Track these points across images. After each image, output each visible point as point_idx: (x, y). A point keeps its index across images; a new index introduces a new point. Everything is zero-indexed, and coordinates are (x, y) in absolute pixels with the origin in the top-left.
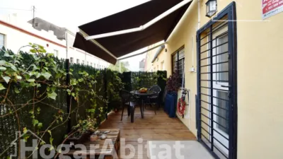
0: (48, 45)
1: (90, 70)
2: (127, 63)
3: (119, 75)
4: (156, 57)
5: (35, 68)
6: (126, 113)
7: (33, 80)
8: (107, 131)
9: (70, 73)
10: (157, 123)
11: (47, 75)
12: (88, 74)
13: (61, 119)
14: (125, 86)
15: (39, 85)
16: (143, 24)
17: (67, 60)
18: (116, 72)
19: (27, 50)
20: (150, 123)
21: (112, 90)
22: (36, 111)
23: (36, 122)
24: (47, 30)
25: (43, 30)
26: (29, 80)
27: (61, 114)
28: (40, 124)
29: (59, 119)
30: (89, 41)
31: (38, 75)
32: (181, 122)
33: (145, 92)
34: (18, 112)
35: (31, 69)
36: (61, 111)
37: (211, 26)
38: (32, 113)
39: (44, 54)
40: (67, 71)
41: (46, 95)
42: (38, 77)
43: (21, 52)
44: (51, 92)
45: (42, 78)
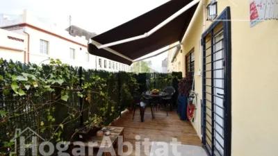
0: (81, 49)
1: (103, 74)
2: (150, 62)
3: (135, 75)
4: (175, 57)
5: (52, 76)
6: (138, 112)
7: (49, 86)
8: (113, 128)
9: (82, 78)
10: (165, 125)
11: (61, 82)
12: (99, 78)
13: (73, 115)
14: (140, 86)
15: (53, 90)
16: (147, 32)
17: (81, 68)
18: (131, 73)
19: (48, 63)
20: (159, 124)
21: (126, 91)
22: (51, 109)
23: (50, 117)
24: (80, 36)
25: (77, 36)
26: (46, 87)
27: (74, 111)
28: (54, 120)
29: (72, 116)
30: (102, 49)
31: (54, 82)
32: (191, 125)
33: (157, 93)
34: (38, 110)
35: (48, 78)
36: (74, 109)
37: (213, 30)
38: (48, 110)
39: (61, 65)
40: (80, 77)
41: (60, 97)
42: (53, 83)
43: (43, 65)
44: (65, 94)
45: (56, 84)
